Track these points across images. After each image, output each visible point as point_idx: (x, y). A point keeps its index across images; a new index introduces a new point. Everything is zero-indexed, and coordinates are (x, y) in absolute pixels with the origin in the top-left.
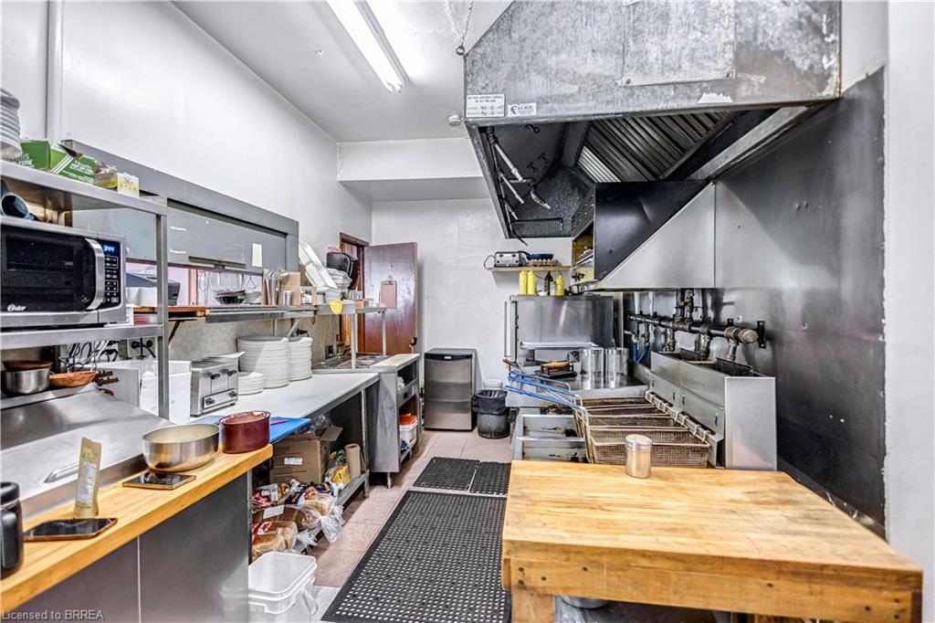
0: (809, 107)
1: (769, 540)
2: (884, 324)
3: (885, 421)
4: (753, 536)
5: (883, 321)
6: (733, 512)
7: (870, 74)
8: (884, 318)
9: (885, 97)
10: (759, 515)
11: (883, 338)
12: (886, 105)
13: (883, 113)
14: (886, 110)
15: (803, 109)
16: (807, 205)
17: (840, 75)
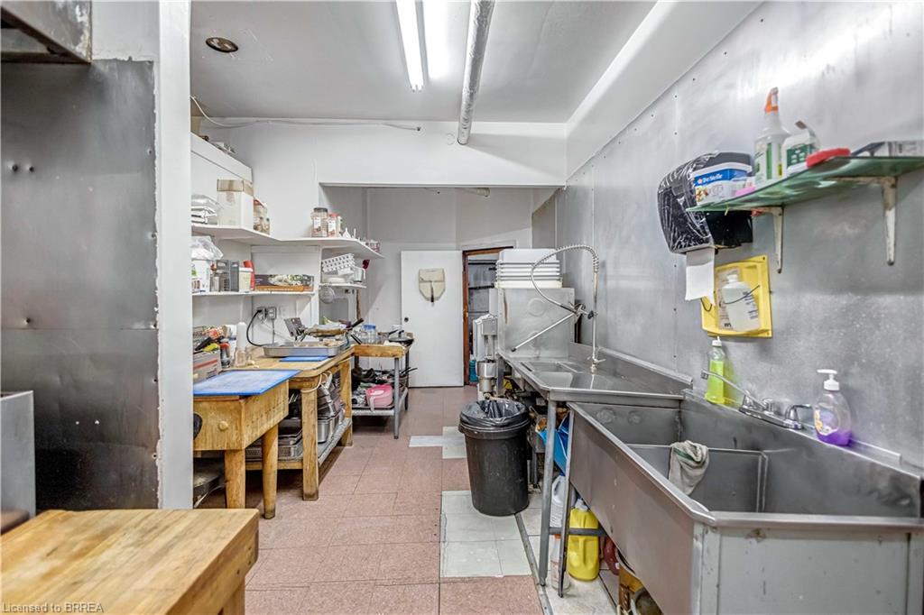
0: (52, 52)
1: (160, 574)
2: (157, 312)
3: (158, 405)
4: (140, 584)
5: (156, 309)
6: (75, 583)
7: (134, 59)
8: (157, 306)
9: (155, 92)
10: (105, 564)
11: (155, 326)
12: (156, 101)
13: (154, 108)
14: (157, 106)
15: (40, 49)
16: (32, 169)
17: (91, 38)
